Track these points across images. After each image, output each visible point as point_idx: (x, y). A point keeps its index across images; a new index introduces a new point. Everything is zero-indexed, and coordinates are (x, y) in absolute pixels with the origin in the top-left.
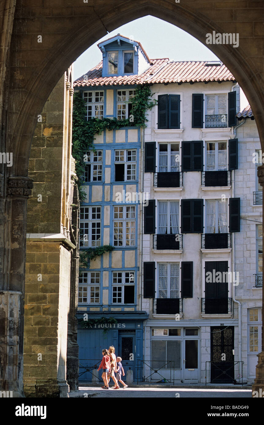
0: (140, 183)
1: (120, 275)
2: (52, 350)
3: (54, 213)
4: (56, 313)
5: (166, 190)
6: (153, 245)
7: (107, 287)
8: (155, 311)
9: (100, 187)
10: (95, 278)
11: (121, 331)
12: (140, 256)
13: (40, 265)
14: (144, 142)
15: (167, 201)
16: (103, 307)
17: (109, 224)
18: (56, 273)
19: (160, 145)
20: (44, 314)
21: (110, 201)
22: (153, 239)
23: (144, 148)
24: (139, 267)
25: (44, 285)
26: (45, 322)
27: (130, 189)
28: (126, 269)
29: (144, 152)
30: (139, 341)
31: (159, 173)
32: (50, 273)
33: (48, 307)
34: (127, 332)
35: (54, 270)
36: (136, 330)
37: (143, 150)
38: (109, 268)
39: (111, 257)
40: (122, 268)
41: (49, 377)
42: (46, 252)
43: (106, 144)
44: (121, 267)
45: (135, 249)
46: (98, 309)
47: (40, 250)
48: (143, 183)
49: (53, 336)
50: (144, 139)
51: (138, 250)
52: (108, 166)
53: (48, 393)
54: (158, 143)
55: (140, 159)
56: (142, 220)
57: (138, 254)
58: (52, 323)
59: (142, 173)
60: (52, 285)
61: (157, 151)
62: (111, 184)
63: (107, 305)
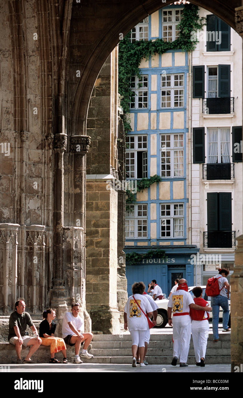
0: (188, 110)
1: (168, 207)
2: (104, 279)
3: (104, 156)
4: (107, 246)
5: (216, 117)
6: (203, 175)
7: (155, 220)
8: (206, 244)
9: (146, 115)
10: (142, 211)
11: (170, 266)
12: (189, 188)
13: (92, 203)
14: (192, 66)
15: (217, 128)
16: (151, 241)
17: (156, 154)
18: (107, 210)
19: (209, 68)
20: (96, 247)
21: (156, 129)
22: (203, 169)
23: (192, 72)
24: (188, 199)
25: (96, 220)
26: (98, 254)
27: (178, 116)
28: (175, 201)
29: (192, 76)
30: (189, 276)
31: (209, 98)
32: (101, 210)
33: (100, 240)
34: (177, 267)
35: (104, 207)
36: (186, 266)
37: (191, 75)
38: (157, 199)
39: (158, 189)
40: (170, 200)
41: (102, 303)
42: (97, 191)
43: (151, 69)
44: (169, 198)
45: (184, 179)
46: (146, 244)
47: (92, 190)
48: (192, 110)
49: (105, 267)
50: (192, 62)
51: (187, 181)
52: (153, 92)
53: (102, 318)
54: (207, 66)
55: (187, 84)
56: (190, 149)
57: (187, 184)
58: (104, 255)
59: (190, 99)
60: (103, 221)
61: (206, 75)
62: (158, 111)
63: (155, 239)
